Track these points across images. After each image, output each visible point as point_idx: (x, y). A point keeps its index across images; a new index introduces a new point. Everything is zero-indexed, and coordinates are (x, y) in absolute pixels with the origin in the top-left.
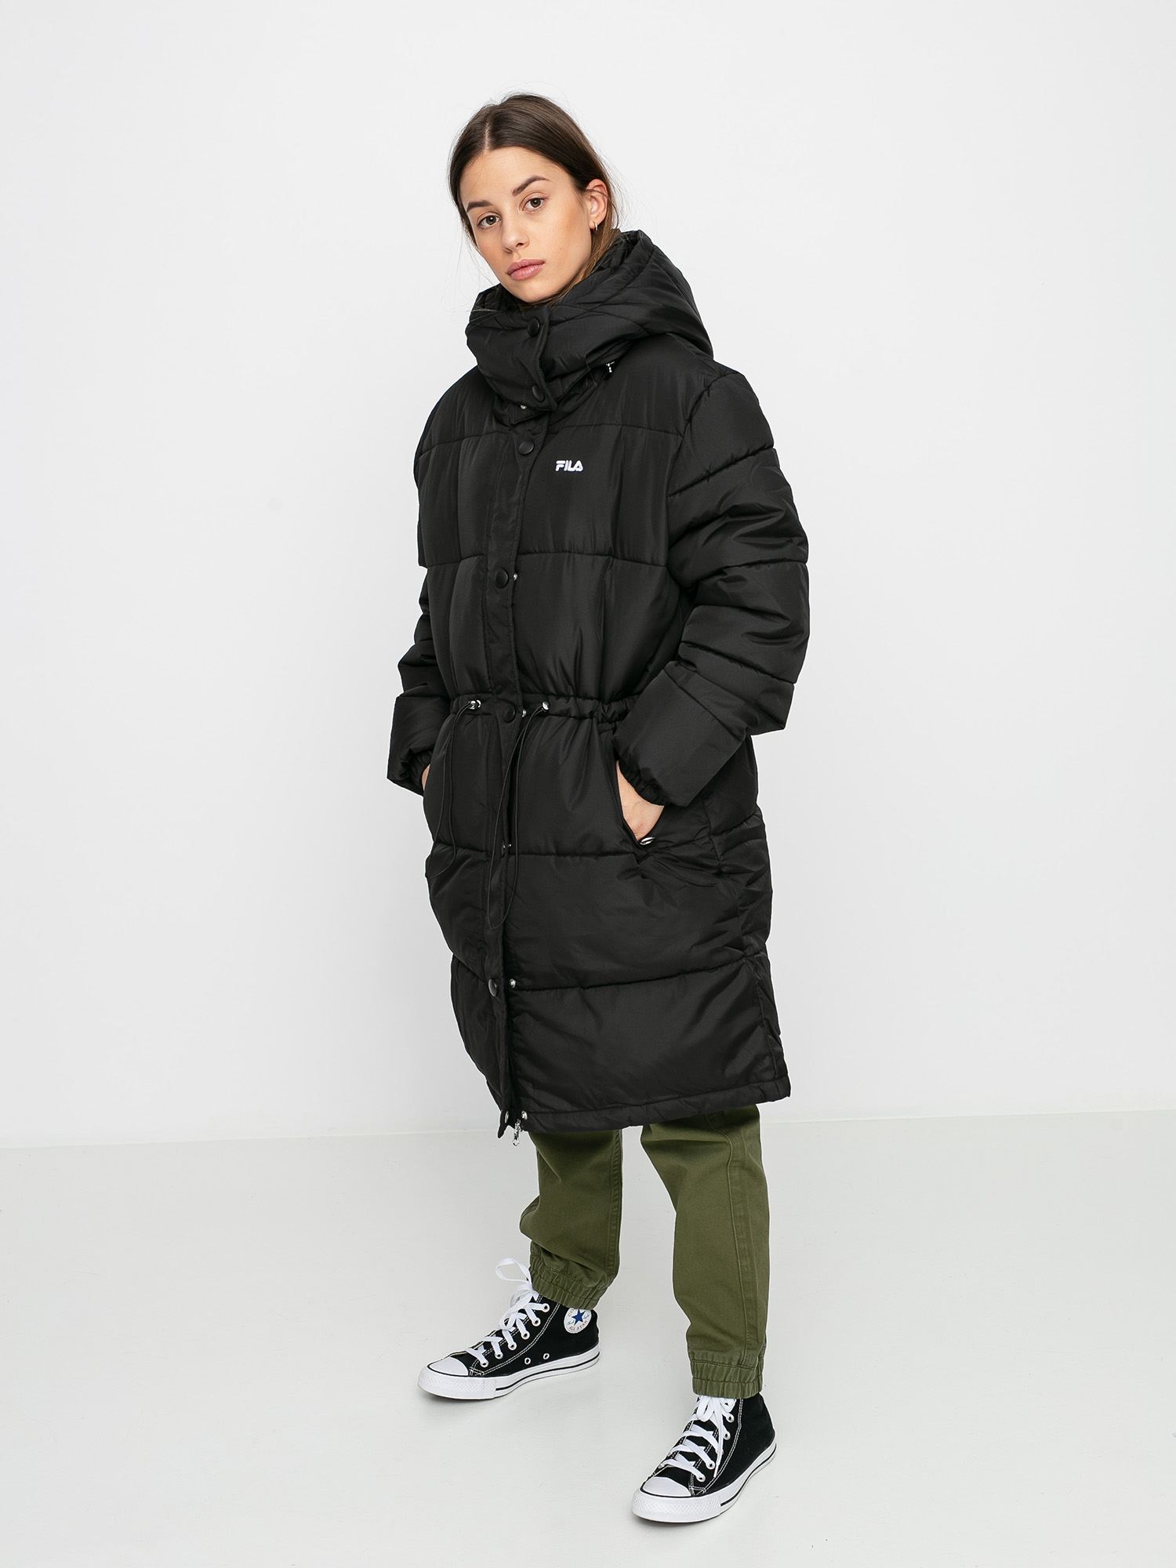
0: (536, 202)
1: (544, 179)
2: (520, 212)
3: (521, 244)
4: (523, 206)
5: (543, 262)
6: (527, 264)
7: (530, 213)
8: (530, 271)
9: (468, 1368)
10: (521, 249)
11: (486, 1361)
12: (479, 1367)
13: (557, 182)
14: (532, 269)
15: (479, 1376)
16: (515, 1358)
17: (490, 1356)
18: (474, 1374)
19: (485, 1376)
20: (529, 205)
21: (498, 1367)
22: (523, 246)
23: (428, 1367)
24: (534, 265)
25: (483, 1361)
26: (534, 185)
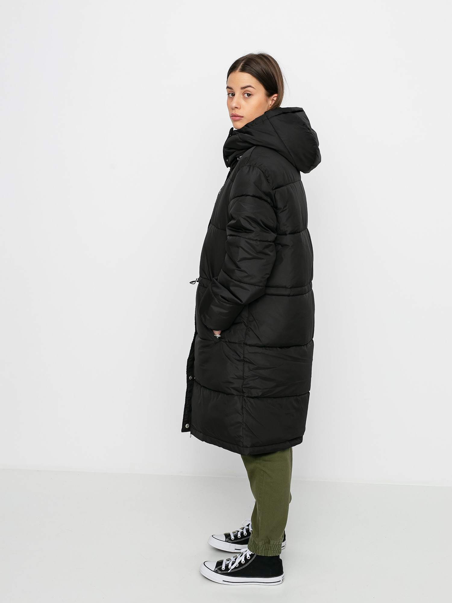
0: (249, 95)
1: (253, 88)
2: (242, 96)
3: (238, 108)
4: (244, 94)
5: (243, 117)
6: (237, 115)
7: (244, 98)
9: (226, 539)
10: (236, 110)
11: (234, 538)
12: (230, 539)
13: (259, 91)
14: (238, 118)
15: (229, 542)
16: (245, 538)
17: (236, 536)
18: (227, 541)
19: (231, 543)
20: (246, 95)
21: (238, 541)
22: (238, 109)
23: (212, 536)
24: (239, 117)
25: (233, 538)
26: (249, 89)
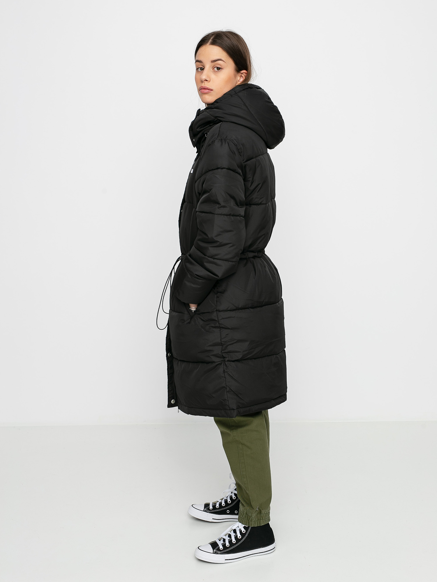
0: (219, 69)
1: (224, 61)
2: (211, 70)
3: (207, 81)
4: (213, 68)
5: (212, 90)
6: (206, 88)
7: (215, 71)
8: (206, 91)
9: (205, 508)
10: (206, 82)
12: (209, 509)
13: (229, 65)
14: (207, 91)
20: (216, 69)
21: (216, 511)
22: (207, 82)
23: (192, 505)
24: (208, 89)
25: (211, 508)
26: (220, 62)
